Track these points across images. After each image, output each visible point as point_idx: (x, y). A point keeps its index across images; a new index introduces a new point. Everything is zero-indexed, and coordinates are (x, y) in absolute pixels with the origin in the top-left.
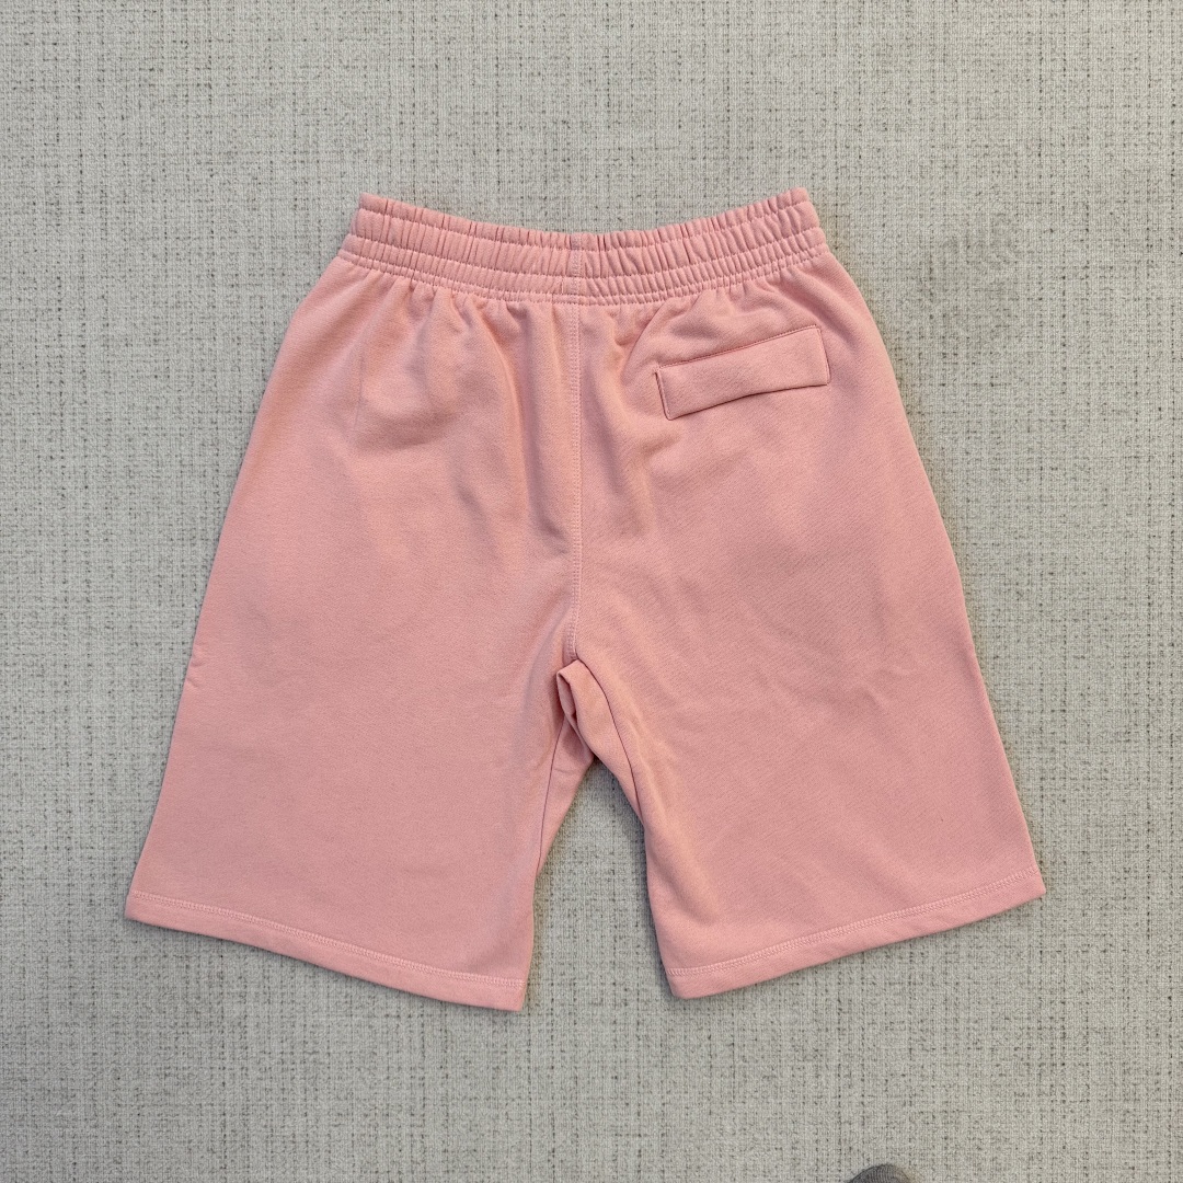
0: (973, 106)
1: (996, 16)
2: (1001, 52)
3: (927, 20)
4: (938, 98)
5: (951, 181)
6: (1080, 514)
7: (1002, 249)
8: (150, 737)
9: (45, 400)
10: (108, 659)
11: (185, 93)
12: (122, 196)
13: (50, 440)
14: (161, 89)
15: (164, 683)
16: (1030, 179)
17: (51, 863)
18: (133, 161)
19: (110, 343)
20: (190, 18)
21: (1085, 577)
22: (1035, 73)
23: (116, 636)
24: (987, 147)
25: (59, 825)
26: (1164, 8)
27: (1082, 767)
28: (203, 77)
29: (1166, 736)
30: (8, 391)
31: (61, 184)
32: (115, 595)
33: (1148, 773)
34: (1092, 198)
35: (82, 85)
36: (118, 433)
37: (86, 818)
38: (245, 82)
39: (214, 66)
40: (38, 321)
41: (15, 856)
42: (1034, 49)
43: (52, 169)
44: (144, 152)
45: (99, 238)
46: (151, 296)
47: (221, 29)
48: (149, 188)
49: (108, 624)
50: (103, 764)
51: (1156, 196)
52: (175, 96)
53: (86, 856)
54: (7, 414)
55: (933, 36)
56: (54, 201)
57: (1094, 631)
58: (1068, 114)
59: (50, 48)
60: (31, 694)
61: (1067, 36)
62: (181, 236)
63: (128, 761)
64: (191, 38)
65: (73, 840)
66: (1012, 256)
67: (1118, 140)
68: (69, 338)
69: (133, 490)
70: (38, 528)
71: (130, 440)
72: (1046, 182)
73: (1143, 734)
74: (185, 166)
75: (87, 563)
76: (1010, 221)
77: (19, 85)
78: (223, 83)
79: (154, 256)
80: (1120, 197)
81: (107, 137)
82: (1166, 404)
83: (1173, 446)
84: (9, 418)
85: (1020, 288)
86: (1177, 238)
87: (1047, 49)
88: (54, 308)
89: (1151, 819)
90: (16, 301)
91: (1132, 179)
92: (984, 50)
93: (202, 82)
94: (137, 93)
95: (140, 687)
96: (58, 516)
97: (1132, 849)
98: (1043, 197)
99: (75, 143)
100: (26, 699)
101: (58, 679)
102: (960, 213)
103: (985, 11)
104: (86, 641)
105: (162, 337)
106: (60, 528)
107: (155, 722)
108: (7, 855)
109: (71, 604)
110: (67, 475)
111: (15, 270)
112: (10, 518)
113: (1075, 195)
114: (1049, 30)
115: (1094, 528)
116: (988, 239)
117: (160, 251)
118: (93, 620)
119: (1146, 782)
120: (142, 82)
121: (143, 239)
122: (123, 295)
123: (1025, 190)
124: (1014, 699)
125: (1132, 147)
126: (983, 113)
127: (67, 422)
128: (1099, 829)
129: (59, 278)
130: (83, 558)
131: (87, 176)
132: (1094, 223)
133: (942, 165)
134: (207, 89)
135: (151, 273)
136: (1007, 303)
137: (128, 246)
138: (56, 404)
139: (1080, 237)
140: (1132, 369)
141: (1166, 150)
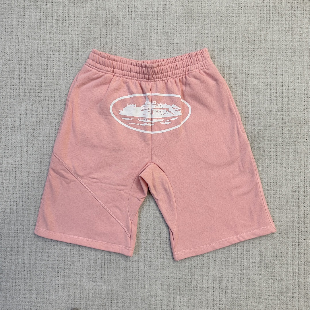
0: (253, 102)
1: (259, 78)
2: (260, 88)
3: (241, 79)
4: (244, 100)
5: (247, 121)
6: (281, 206)
7: (260, 138)
8: (40, 266)
9: (11, 179)
10: (29, 246)
11: (48, 98)
12: (31, 125)
13: (13, 189)
14: (41, 97)
15: (43, 252)
16: (268, 121)
17: (14, 299)
18: (34, 116)
19: (29, 164)
20: (49, 79)
21: (282, 222)
22: (269, 93)
23: (31, 240)
24: (256, 112)
25: (16, 289)
26: (302, 76)
27: (281, 271)
28: (52, 94)
29: (303, 263)
30: (2, 176)
31: (15, 122)
32: (30, 229)
33: (298, 272)
34: (283, 125)
35: (20, 96)
36: (31, 187)
37: (23, 287)
38: (64, 95)
39: (55, 91)
40: (9, 158)
41: (5, 297)
42: (269, 87)
43: (13, 118)
44: (37, 114)
45: (25, 136)
46: (39, 151)
47: (57, 82)
48: (38, 123)
49: (28, 237)
50: (28, 273)
51: (300, 125)
52: (45, 99)
53: (23, 297)
54: (1, 182)
55: (242, 84)
56: (13, 127)
57: (284, 236)
58: (277, 104)
59: (12, 87)
60: (8, 255)
61: (277, 83)
62: (47, 136)
63: (34, 272)
64: (49, 84)
65: (20, 293)
66: (263, 140)
67: (290, 110)
68: (18, 162)
69: (35, 202)
70: (10, 212)
71: (34, 189)
72: (272, 121)
73: (297, 262)
74: (48, 118)
75: (23, 221)
76: (262, 131)
77: (4, 96)
78: (58, 96)
79: (40, 141)
80: (291, 125)
81: (27, 110)
82: (303, 178)
83: (304, 189)
84: (2, 183)
85: (265, 148)
86: (305, 136)
87: (272, 87)
88: (14, 155)
89: (299, 284)
90: (3, 153)
91: (294, 120)
92: (256, 87)
93: (52, 96)
94: (35, 99)
95: (37, 253)
96: (15, 209)
97: (294, 292)
98: (271, 125)
99: (19, 111)
100: (7, 256)
101: (16, 251)
102: (249, 129)
103: (256, 77)
104: (23, 241)
105: (42, 162)
106: (16, 212)
107: (41, 262)
108: (3, 297)
109: (19, 232)
110: (17, 198)
111: (3, 145)
112: (3, 209)
113: (279, 124)
114: (272, 82)
115: (284, 210)
116: (257, 136)
117: (42, 140)
118: (25, 235)
119: (298, 275)
120: (36, 96)
121: (37, 137)
122: (32, 151)
123: (266, 123)
124: (264, 254)
125: (294, 112)
126: (255, 103)
127: (17, 184)
128: (286, 287)
129: (15, 147)
130: (22, 220)
131: (22, 120)
132: (284, 132)
133: (244, 117)
134: (54, 97)
135: (39, 145)
136: (262, 152)
137: (33, 138)
138: (14, 180)
139: (281, 135)
140: (294, 169)
141: (303, 113)
